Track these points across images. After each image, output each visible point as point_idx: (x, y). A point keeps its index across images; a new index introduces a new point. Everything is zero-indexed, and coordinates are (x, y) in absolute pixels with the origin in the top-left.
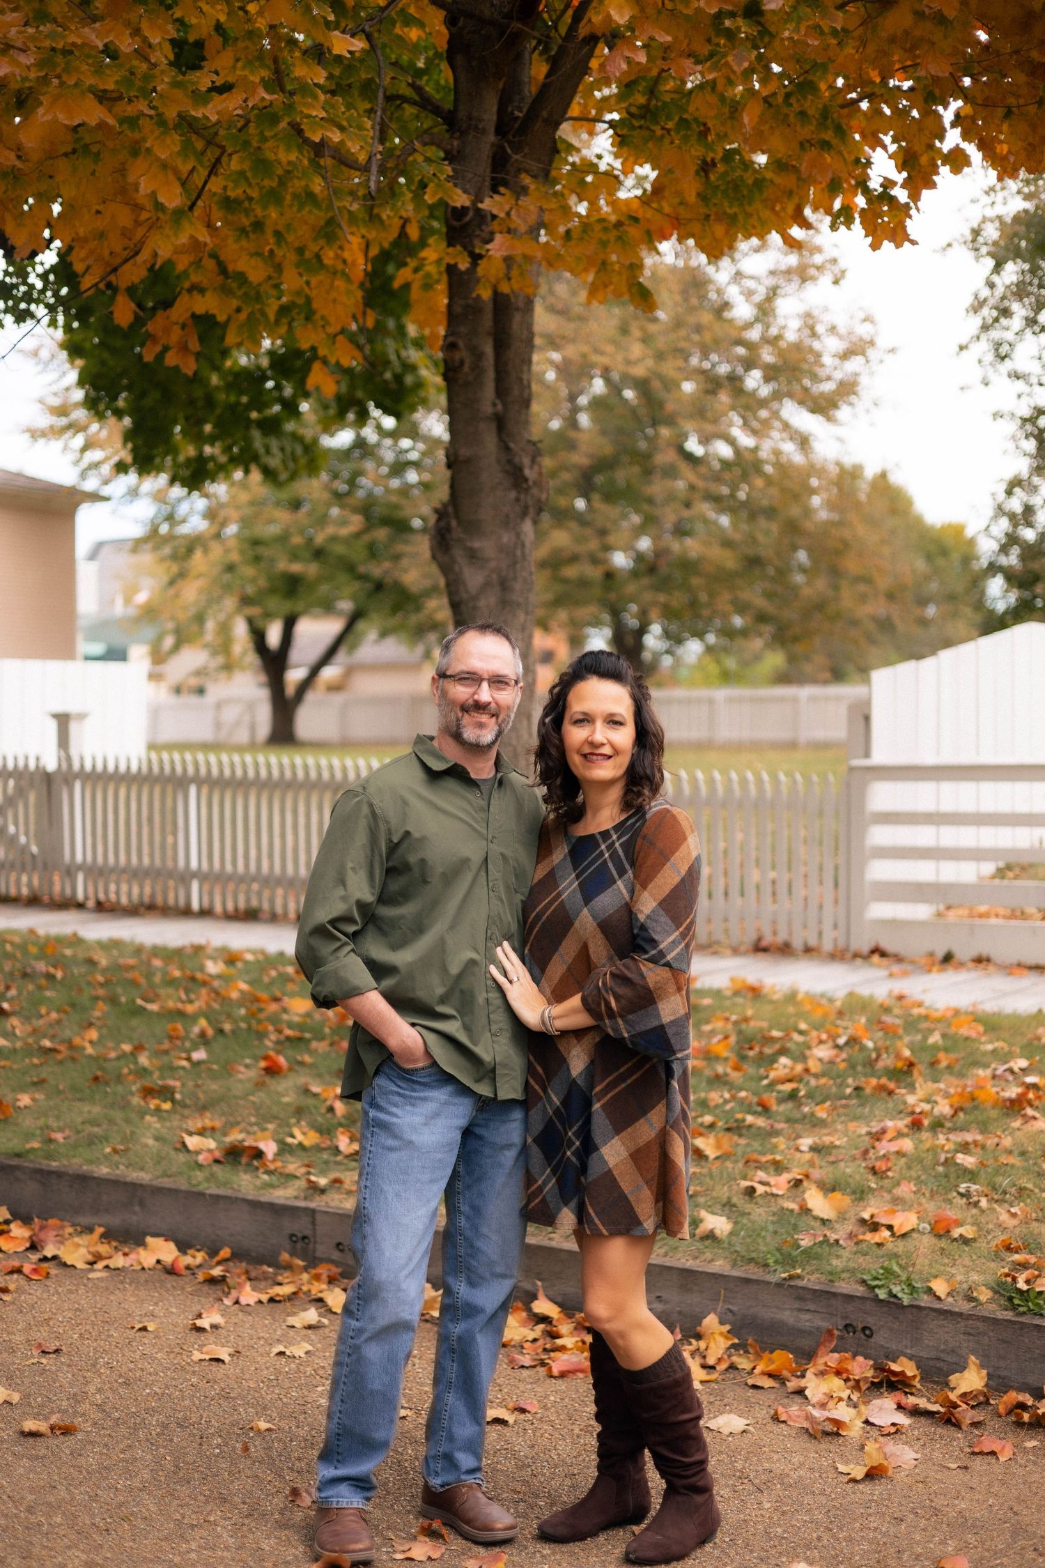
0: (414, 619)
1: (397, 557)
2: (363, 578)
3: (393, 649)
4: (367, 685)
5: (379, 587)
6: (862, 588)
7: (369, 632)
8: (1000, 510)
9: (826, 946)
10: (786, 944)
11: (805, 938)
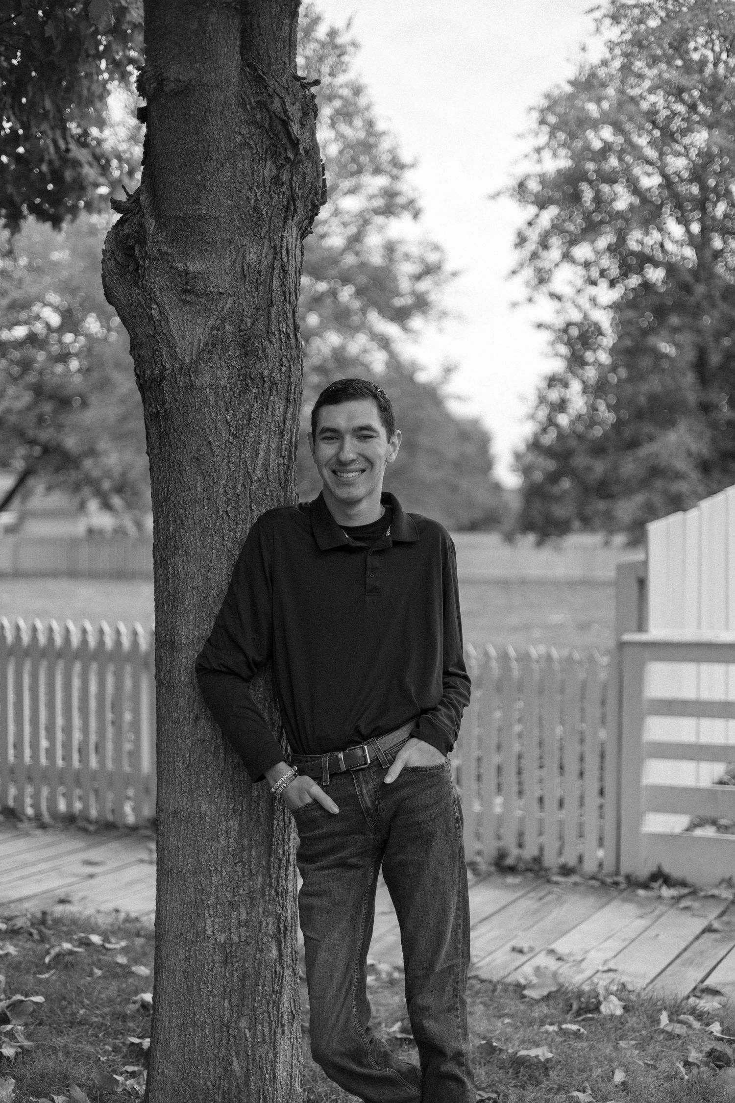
0: (74, 475)
1: (60, 427)
2: (32, 442)
3: (58, 499)
4: (37, 528)
5: (46, 450)
7: (38, 485)
8: (542, 399)
9: (590, 866)
10: (538, 860)
11: (560, 853)
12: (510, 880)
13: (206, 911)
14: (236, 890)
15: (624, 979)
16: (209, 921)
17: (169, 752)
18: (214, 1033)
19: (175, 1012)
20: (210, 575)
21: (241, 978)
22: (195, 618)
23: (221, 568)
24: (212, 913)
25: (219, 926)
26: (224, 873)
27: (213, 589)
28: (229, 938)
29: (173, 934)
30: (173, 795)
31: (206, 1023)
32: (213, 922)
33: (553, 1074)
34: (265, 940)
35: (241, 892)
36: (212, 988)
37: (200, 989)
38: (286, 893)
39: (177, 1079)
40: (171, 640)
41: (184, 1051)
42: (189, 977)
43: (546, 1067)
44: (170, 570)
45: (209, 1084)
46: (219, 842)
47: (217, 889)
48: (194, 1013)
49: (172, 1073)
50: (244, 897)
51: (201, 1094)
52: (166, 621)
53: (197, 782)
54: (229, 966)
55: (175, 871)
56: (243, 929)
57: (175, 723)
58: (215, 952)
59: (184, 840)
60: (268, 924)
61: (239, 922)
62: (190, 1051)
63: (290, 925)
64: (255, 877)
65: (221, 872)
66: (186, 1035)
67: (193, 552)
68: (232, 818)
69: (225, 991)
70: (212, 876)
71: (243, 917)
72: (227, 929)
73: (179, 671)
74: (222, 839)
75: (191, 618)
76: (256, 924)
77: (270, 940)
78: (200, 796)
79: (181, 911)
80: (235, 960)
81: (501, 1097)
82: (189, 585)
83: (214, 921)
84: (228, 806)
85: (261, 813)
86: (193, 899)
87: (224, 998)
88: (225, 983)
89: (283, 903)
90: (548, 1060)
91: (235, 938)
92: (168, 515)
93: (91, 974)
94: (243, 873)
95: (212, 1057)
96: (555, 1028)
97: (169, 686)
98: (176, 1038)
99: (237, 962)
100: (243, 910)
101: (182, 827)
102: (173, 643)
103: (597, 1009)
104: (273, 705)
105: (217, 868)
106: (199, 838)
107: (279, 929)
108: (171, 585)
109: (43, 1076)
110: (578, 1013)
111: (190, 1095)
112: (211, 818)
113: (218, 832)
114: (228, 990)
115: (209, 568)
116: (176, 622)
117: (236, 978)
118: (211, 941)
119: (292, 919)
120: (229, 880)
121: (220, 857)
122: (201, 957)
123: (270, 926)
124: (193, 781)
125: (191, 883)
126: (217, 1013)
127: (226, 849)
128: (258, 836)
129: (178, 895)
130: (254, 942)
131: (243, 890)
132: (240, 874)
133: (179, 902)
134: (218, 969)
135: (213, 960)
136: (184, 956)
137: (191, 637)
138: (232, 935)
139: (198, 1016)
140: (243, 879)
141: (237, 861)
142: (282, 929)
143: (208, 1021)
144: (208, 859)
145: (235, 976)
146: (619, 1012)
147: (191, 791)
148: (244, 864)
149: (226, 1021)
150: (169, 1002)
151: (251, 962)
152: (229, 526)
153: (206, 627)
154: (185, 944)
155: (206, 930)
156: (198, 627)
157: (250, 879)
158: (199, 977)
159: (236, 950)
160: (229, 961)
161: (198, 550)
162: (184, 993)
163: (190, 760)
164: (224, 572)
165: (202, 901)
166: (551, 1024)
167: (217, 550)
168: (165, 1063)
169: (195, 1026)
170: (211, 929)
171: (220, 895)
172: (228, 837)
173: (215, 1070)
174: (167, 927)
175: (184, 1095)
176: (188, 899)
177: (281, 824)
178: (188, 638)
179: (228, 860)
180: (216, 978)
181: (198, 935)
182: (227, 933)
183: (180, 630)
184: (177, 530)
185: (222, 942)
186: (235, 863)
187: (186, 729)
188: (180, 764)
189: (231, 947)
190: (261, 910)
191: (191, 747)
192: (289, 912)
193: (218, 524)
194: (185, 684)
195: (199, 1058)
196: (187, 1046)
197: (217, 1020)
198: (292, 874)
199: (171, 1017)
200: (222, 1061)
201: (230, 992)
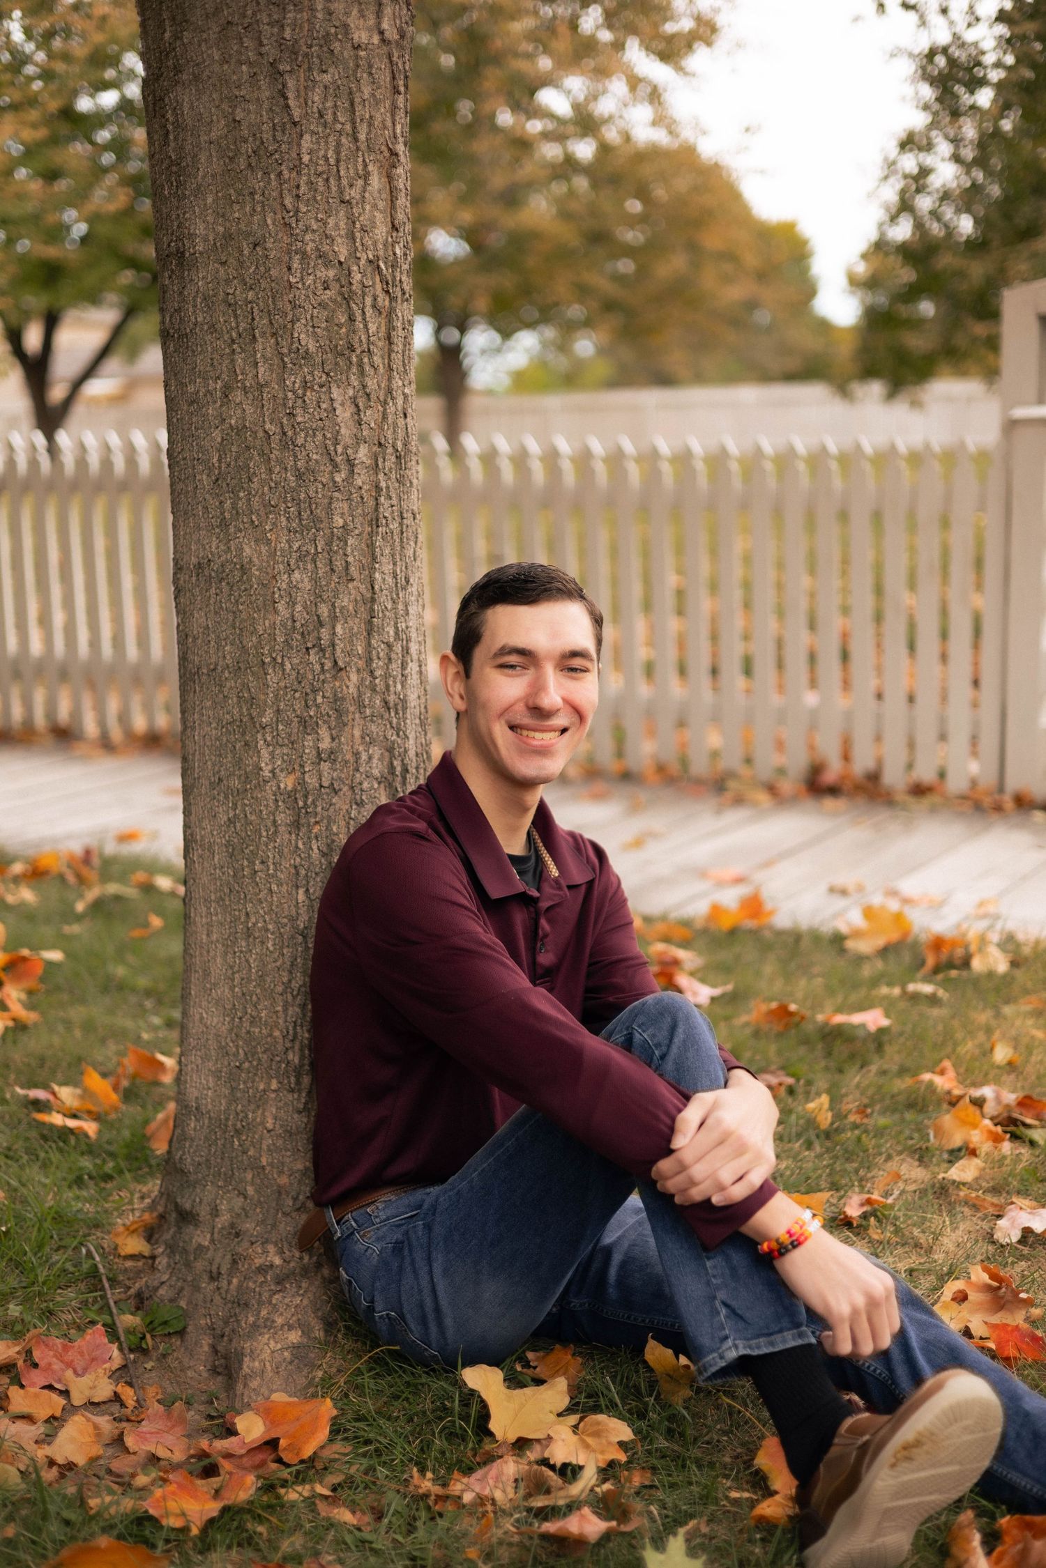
6: (728, 267)
8: (890, 169)
9: (956, 783)
10: (874, 777)
11: (910, 766)
12: (829, 803)
13: (259, 736)
14: (311, 697)
15: (1011, 926)
16: (265, 753)
17: (184, 459)
18: (282, 948)
19: (217, 915)
20: (239, 115)
21: (325, 850)
22: (216, 200)
23: (258, 99)
24: (269, 739)
25: (284, 761)
26: (288, 666)
27: (246, 141)
28: (302, 782)
29: (207, 783)
30: (195, 537)
31: (267, 930)
32: (272, 754)
33: (889, 1050)
34: (366, 785)
35: (319, 700)
36: (275, 870)
37: (256, 872)
38: (405, 709)
39: (224, 1029)
40: (178, 251)
41: (233, 980)
42: (236, 852)
43: (879, 1039)
44: (169, 115)
45: (277, 1033)
46: (276, 612)
47: (276, 696)
48: (247, 914)
49: (215, 1020)
50: (325, 709)
51: (264, 1052)
52: (169, 216)
53: (234, 506)
54: (304, 830)
55: (205, 671)
56: (325, 766)
57: (192, 402)
58: (278, 806)
59: (216, 613)
60: (370, 758)
61: (319, 754)
62: (242, 979)
63: (414, 765)
64: (343, 673)
65: (282, 664)
66: (235, 953)
67: (207, 73)
68: (298, 567)
69: (298, 873)
70: (266, 674)
71: (325, 744)
72: (297, 767)
73: (195, 306)
74: (281, 607)
75: (210, 200)
76: (349, 757)
77: (376, 786)
78: (240, 531)
79: (217, 739)
80: (313, 820)
81: (802, 1082)
82: (204, 138)
83: (273, 751)
84: (290, 547)
85: (350, 559)
86: (237, 717)
87: (297, 887)
88: (298, 860)
89: (399, 724)
90: (882, 1031)
91: (311, 781)
92: (161, 9)
93: (146, 925)
94: (322, 665)
95: (280, 989)
96: (897, 991)
97: (178, 338)
98: (219, 960)
99: (317, 823)
100: (324, 732)
101: (213, 591)
102: (180, 254)
103: (966, 963)
104: (366, 360)
105: (275, 659)
106: (241, 607)
107: (392, 768)
108: (172, 144)
109: (42, 1061)
110: (937, 970)
111: (246, 1054)
112: (259, 569)
113: (274, 593)
114: (303, 872)
115: (234, 101)
116: (184, 214)
117: (316, 850)
118: (270, 788)
119: (417, 755)
120: (297, 678)
121: (280, 639)
122: (253, 818)
123: (375, 761)
124: (228, 504)
125: (231, 688)
126: (286, 913)
127: (289, 623)
128: (346, 600)
129: (211, 713)
130: (345, 789)
131: (324, 697)
132: (317, 667)
133: (214, 725)
134: (284, 836)
135: (275, 821)
136: (226, 818)
137: (211, 238)
138: (307, 776)
139: (253, 920)
140: (322, 677)
141: (309, 645)
142: (399, 769)
143: (270, 927)
144: (260, 642)
145: (315, 847)
146: (1002, 967)
147: (224, 524)
148: (323, 650)
149: (302, 926)
150: (205, 900)
151: (342, 823)
152: (270, 16)
153: (236, 215)
154: (226, 797)
155: (261, 769)
156: (223, 216)
157: (335, 678)
158: (251, 851)
159: (314, 802)
160: (303, 821)
161: (216, 68)
162: (229, 883)
163: (220, 467)
164: (266, 105)
165: (252, 718)
166: (890, 984)
167: (250, 64)
168: (204, 1004)
169: (249, 936)
170: (270, 767)
171: (282, 706)
172: (292, 603)
173: (285, 1010)
174: (197, 771)
175: (236, 1055)
176: (228, 716)
177: (390, 580)
178: (206, 240)
179: (294, 643)
180: (281, 854)
181: (247, 779)
182: (298, 774)
183: (193, 227)
184: (177, 37)
185: (289, 788)
186: (307, 649)
187: (210, 411)
188: (204, 477)
189: (306, 797)
190: (357, 733)
191: (221, 444)
192: (412, 741)
193: (249, 12)
194: (206, 327)
195: (258, 991)
196: (238, 972)
197: (286, 925)
198: (416, 676)
199: (210, 925)
200: (298, 994)
201: (306, 874)
